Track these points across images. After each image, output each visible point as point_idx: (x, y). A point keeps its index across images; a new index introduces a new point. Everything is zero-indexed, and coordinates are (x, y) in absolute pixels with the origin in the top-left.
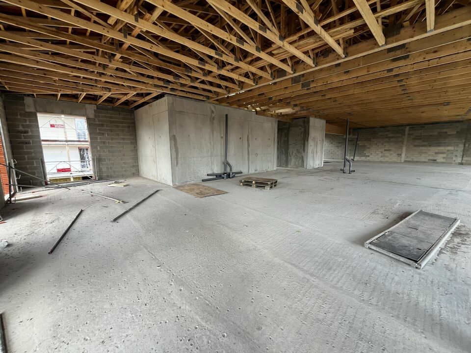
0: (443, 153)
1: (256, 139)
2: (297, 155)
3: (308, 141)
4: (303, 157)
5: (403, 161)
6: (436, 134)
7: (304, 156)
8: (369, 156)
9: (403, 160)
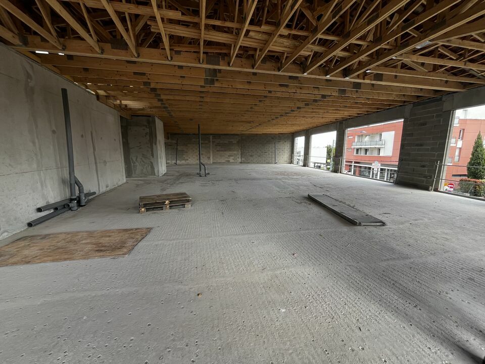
0: (232, 156)
1: (101, 138)
2: (143, 162)
3: (156, 144)
4: (152, 163)
5: (211, 163)
6: (227, 142)
7: (152, 161)
8: (187, 160)
9: (211, 161)
